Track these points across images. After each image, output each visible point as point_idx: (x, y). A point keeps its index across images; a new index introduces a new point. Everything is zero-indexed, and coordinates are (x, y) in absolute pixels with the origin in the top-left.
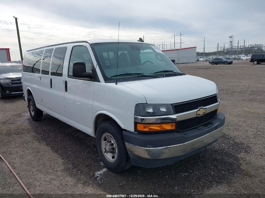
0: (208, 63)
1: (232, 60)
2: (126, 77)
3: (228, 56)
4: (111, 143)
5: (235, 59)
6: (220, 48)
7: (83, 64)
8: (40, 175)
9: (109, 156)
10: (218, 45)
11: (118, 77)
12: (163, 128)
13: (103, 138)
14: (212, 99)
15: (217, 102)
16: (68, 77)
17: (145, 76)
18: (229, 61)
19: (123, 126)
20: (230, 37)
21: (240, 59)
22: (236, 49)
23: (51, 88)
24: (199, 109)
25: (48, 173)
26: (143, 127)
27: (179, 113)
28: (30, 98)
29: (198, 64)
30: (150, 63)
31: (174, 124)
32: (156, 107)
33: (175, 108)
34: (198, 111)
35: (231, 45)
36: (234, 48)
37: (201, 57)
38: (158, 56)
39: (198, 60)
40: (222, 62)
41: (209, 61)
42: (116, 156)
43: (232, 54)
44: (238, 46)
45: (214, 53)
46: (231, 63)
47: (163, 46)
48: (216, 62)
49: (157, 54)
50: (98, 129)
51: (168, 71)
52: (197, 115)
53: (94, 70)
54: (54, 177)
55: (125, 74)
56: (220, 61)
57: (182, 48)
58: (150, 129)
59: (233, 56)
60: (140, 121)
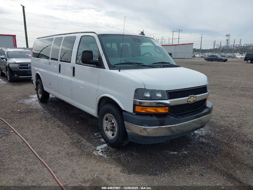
0: (203, 60)
1: (227, 57)
2: (128, 65)
3: (223, 54)
4: (111, 122)
5: (229, 57)
6: (216, 46)
7: (91, 52)
8: (49, 146)
9: (109, 134)
10: (214, 43)
11: (121, 65)
12: (158, 111)
13: (105, 118)
14: (202, 89)
15: (206, 92)
16: (76, 64)
17: (144, 66)
18: (224, 58)
19: (123, 108)
20: (226, 36)
21: (235, 57)
22: (232, 48)
23: (60, 73)
24: (190, 97)
25: (56, 145)
26: (140, 109)
27: (172, 99)
28: (38, 82)
29: (194, 60)
30: (149, 55)
31: (167, 108)
32: (153, 92)
33: (169, 94)
34: (189, 98)
35: (228, 43)
36: (230, 46)
37: (197, 54)
38: (157, 49)
39: (194, 57)
40: (217, 59)
41: (205, 57)
42: (115, 134)
43: (228, 52)
44: (234, 45)
45: (211, 51)
46: (225, 61)
47: (162, 41)
48: (211, 59)
49: (156, 47)
50: (101, 110)
51: (165, 63)
52: (187, 102)
53: (100, 58)
54: (61, 149)
55: (128, 63)
56: (215, 58)
57: (179, 44)
58: (146, 111)
59: (229, 54)
60: (138, 104)
